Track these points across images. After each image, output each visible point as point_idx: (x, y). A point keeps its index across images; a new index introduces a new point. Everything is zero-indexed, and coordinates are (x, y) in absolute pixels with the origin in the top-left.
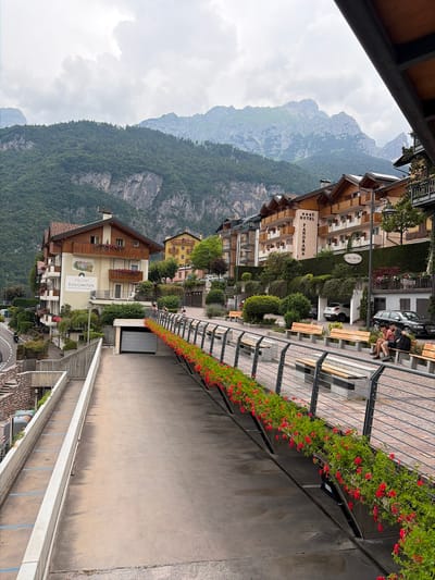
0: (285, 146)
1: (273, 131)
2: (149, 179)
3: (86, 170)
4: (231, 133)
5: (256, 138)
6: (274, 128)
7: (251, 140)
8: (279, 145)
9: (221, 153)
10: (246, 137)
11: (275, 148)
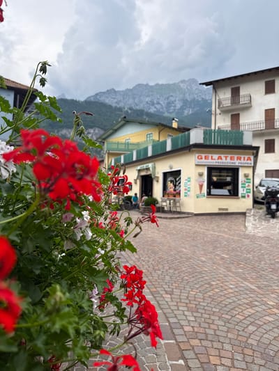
0: (178, 106)
1: (171, 98)
2: (97, 131)
3: (62, 127)
4: (147, 100)
5: (161, 103)
6: (172, 96)
7: (158, 103)
8: (175, 106)
9: (138, 115)
10: (155, 102)
11: (172, 108)
